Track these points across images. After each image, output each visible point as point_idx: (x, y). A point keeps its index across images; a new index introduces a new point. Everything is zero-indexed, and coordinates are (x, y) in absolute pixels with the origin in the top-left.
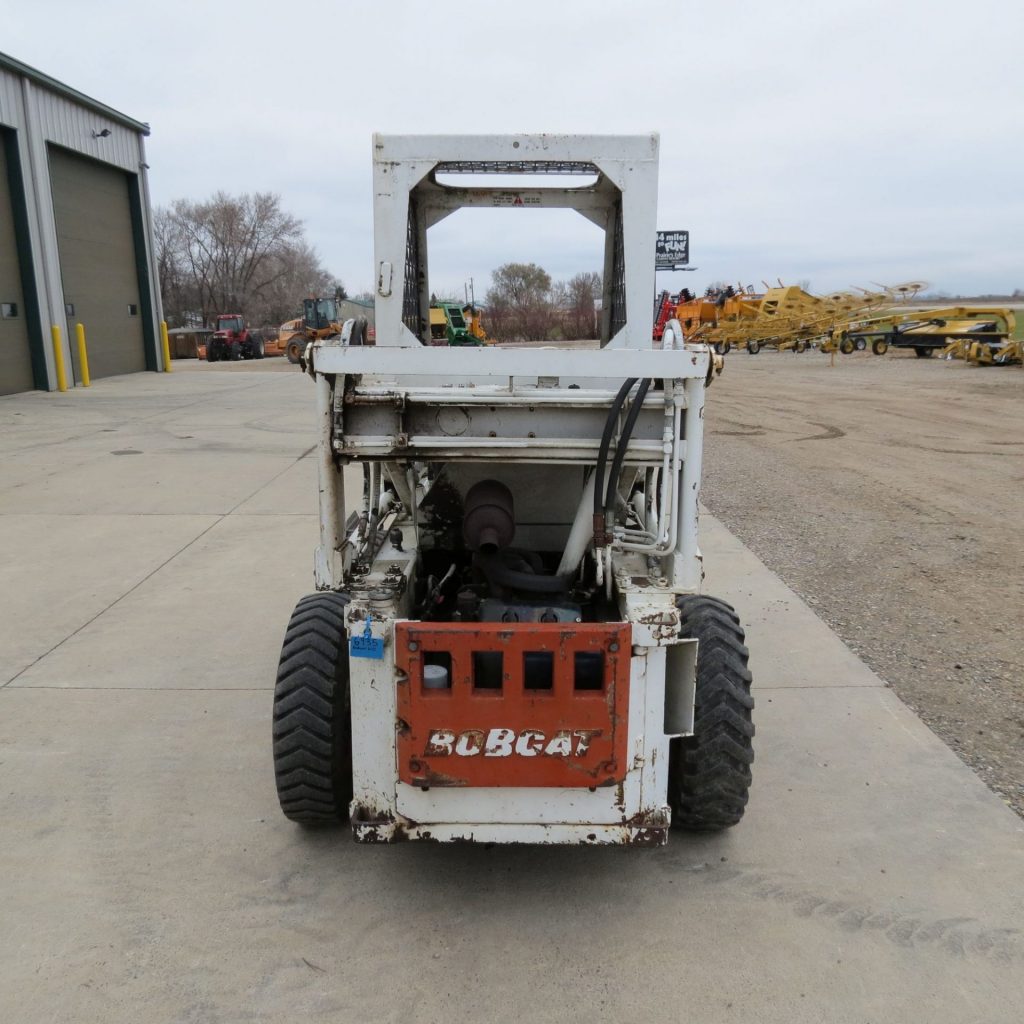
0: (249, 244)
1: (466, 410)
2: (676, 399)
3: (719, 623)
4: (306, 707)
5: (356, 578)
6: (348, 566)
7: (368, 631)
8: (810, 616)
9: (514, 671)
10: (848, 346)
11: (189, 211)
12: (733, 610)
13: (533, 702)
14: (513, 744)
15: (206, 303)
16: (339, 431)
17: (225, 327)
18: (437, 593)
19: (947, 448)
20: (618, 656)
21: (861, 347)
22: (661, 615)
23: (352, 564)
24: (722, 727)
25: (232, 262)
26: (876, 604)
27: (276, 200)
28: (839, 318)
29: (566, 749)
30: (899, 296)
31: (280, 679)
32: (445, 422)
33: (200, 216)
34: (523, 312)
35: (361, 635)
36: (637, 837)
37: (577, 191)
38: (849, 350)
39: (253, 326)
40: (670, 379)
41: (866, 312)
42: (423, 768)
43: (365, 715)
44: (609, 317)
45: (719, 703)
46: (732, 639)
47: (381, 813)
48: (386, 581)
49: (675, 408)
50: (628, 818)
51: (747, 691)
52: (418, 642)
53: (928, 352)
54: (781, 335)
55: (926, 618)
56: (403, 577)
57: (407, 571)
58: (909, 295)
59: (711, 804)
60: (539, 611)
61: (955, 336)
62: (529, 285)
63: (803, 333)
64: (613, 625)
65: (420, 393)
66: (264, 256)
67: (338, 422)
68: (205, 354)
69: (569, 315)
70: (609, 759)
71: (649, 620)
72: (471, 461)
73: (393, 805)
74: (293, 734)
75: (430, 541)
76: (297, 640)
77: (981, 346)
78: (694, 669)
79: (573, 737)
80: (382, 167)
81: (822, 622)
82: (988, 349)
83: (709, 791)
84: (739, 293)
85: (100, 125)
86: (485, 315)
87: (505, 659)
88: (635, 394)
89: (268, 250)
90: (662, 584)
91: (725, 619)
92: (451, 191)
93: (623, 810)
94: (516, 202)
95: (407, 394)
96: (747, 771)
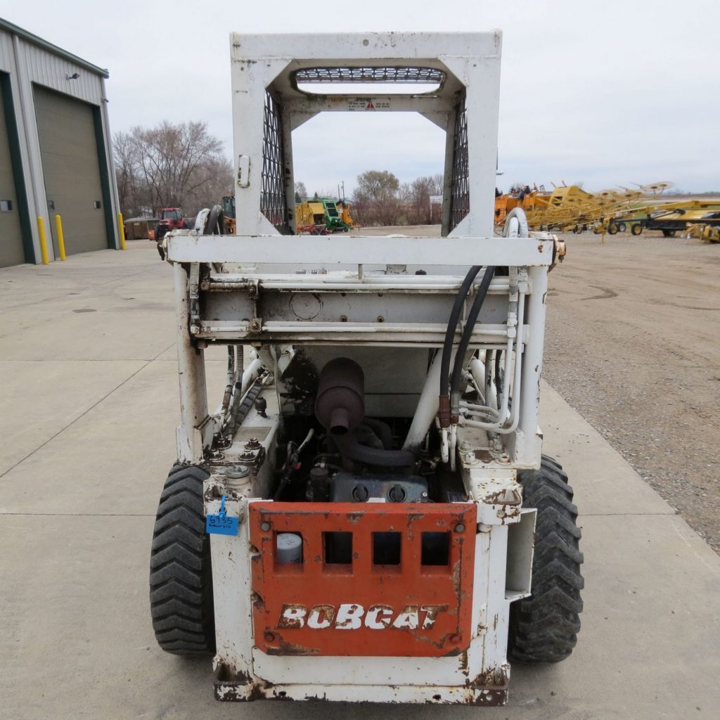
0: (185, 158)
1: (318, 296)
2: (520, 285)
3: (550, 482)
4: (178, 561)
5: (215, 454)
6: (209, 440)
7: (223, 510)
8: (608, 449)
9: (363, 549)
10: (614, 229)
11: (143, 134)
12: (560, 467)
13: (381, 579)
14: (363, 618)
15: (155, 200)
16: (195, 317)
17: (168, 217)
18: (295, 459)
19: (697, 306)
20: (463, 536)
21: (622, 230)
22: (504, 491)
23: (214, 438)
24: (554, 581)
25: (173, 171)
26: (658, 437)
27: (204, 126)
28: (607, 208)
29: (414, 622)
30: (651, 192)
31: (157, 534)
32: (299, 307)
33: (151, 138)
34: (379, 205)
35: (217, 514)
36: (479, 698)
37: (422, 96)
38: (614, 232)
39: (188, 216)
40: (515, 267)
41: (626, 204)
42: (277, 638)
43: (224, 583)
44: (449, 207)
45: (551, 559)
46: (562, 498)
47: (240, 673)
48: (243, 456)
49: (519, 294)
50: (471, 681)
51: (576, 546)
52: (269, 523)
53: (672, 233)
54: (565, 221)
55: (700, 449)
56: (262, 449)
57: (265, 443)
58: (658, 192)
59: (543, 648)
60: (387, 485)
61: (693, 222)
62: (384, 185)
63: (580, 220)
64: (459, 506)
65: (273, 280)
66: (195, 166)
67: (194, 309)
68: (153, 236)
69: (412, 207)
70: (455, 632)
71: (493, 499)
72: (323, 344)
73: (250, 667)
74: (166, 586)
75: (291, 408)
76: (172, 498)
77: (711, 229)
78: (532, 537)
79: (419, 611)
80: (239, 65)
81: (617, 452)
82: (717, 231)
83: (542, 637)
84: (534, 191)
85: (72, 70)
86: (352, 208)
87: (354, 540)
88: (481, 280)
89: (198, 162)
90: (503, 459)
91: (556, 478)
92: (312, 98)
93: (466, 674)
94: (369, 107)
95: (260, 281)
96: (576, 620)
